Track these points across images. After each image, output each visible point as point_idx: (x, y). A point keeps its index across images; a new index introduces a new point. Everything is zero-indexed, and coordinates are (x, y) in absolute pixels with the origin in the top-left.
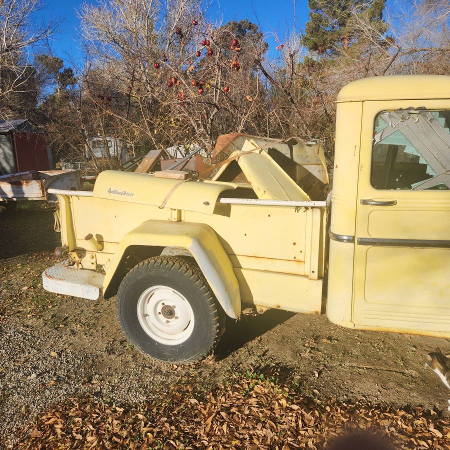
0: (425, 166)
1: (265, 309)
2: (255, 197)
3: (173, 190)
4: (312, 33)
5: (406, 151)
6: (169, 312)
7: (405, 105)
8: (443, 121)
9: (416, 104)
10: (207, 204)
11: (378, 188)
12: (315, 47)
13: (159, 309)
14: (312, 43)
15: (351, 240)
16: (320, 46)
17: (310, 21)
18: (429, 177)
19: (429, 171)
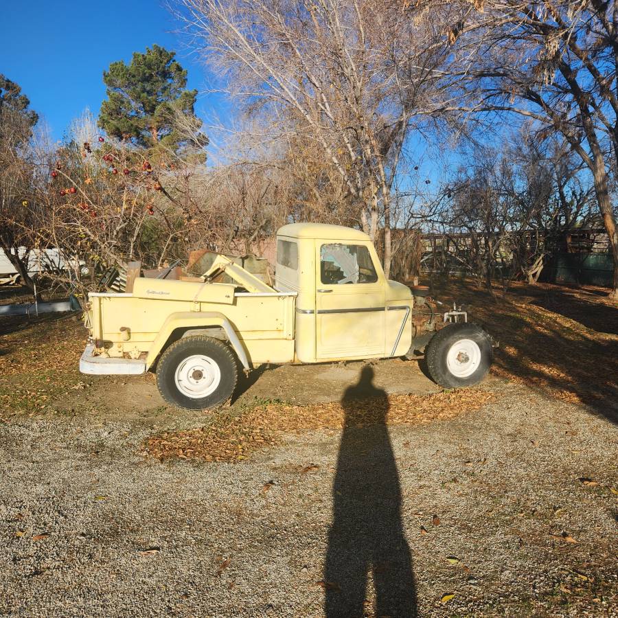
0: (343, 272)
1: (259, 365)
2: (247, 292)
3: (201, 289)
4: (112, 115)
5: (334, 264)
6: (198, 375)
7: (333, 242)
8: (348, 250)
9: (338, 242)
10: (229, 297)
11: (324, 283)
12: (118, 134)
13: (191, 374)
14: (114, 128)
15: (312, 312)
16: (124, 132)
17: (108, 100)
18: (345, 277)
19: (345, 275)
